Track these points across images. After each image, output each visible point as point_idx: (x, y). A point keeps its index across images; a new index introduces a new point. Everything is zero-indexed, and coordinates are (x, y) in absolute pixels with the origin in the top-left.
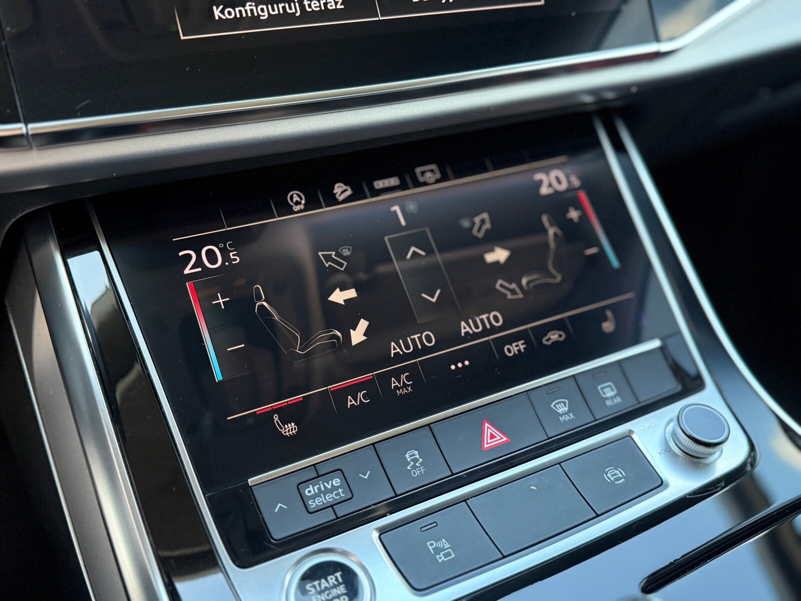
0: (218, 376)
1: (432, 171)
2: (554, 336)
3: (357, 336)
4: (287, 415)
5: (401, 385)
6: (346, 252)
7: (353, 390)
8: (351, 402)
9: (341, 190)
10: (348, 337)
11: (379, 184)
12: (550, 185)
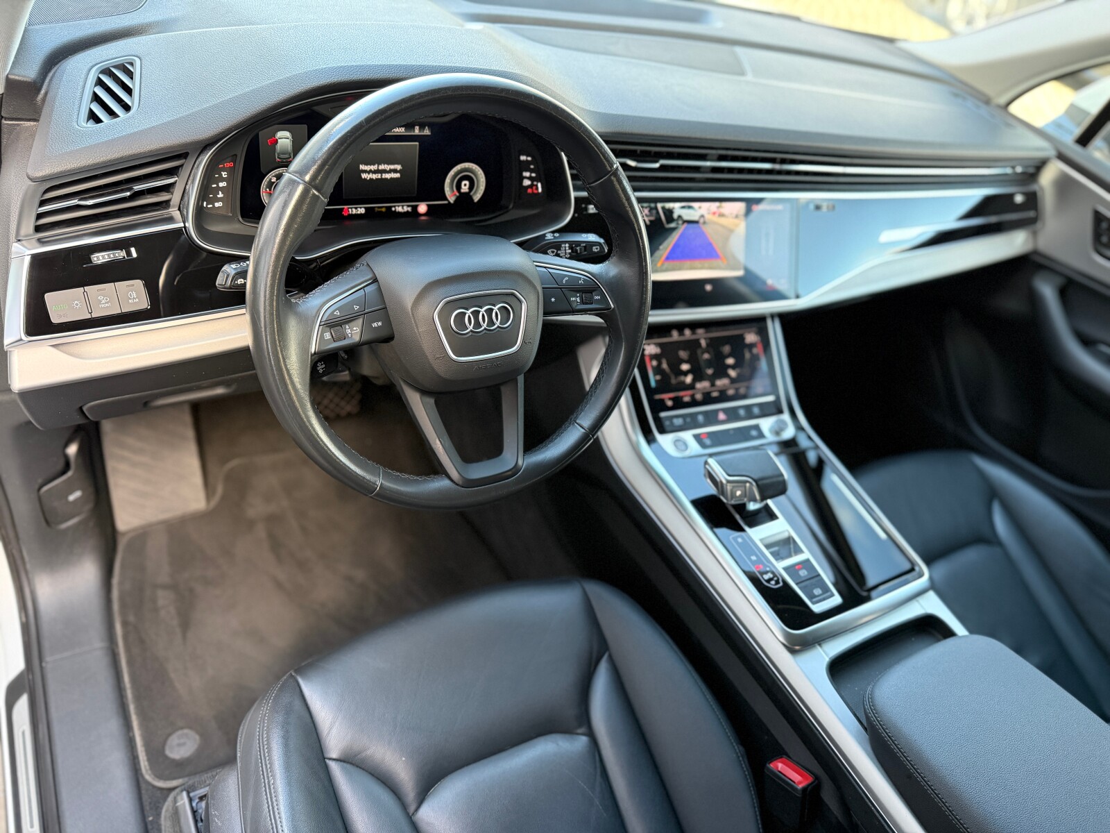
0: (654, 385)
3: (688, 380)
4: (670, 400)
5: (699, 397)
6: (687, 353)
7: (686, 395)
8: (684, 398)
10: (686, 380)
11: (699, 332)
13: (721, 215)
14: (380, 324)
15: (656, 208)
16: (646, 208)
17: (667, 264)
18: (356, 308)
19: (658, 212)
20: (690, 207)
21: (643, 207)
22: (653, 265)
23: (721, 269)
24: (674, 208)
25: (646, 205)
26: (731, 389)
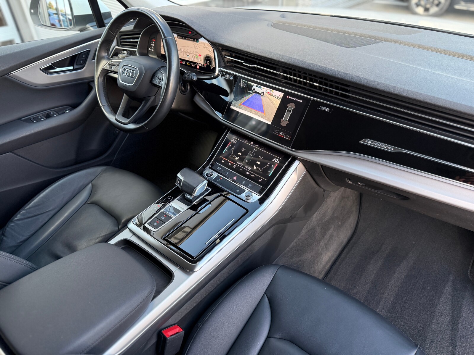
1: (263, 148)
2: (253, 176)
3: (236, 159)
4: (224, 160)
8: (229, 164)
9: (252, 143)
13: (272, 95)
15: (247, 83)
17: (242, 106)
18: (117, 63)
19: (247, 85)
20: (259, 87)
21: (242, 81)
22: (237, 104)
23: (262, 118)
24: (253, 85)
25: (243, 81)
26: (248, 172)
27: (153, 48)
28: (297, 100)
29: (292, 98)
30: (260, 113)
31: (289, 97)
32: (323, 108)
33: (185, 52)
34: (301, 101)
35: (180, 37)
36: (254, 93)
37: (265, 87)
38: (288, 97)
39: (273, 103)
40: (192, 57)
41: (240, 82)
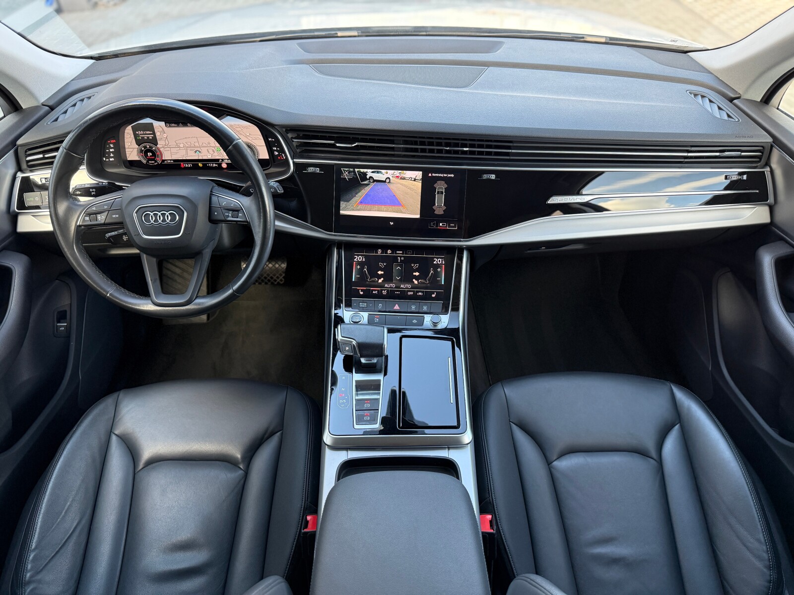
0: (353, 280)
1: (410, 252)
2: (420, 293)
3: (380, 281)
4: (362, 290)
5: (384, 292)
6: (385, 264)
7: (375, 290)
8: (374, 292)
9: (389, 251)
10: (378, 281)
11: (398, 252)
12: (437, 262)
13: (404, 179)
14: (117, 216)
15: (354, 171)
16: (347, 171)
17: (360, 207)
18: (106, 207)
19: (355, 174)
20: (378, 172)
21: (344, 170)
22: (351, 206)
23: (402, 212)
24: (367, 172)
25: (346, 169)
26: (410, 291)
27: (112, 155)
28: (446, 175)
29: (437, 175)
30: (396, 208)
31: (432, 175)
32: (485, 176)
33: (190, 147)
34: (453, 175)
35: (173, 125)
36: (373, 182)
37: (388, 171)
38: (430, 175)
39: (410, 188)
40: (208, 152)
41: (341, 173)
